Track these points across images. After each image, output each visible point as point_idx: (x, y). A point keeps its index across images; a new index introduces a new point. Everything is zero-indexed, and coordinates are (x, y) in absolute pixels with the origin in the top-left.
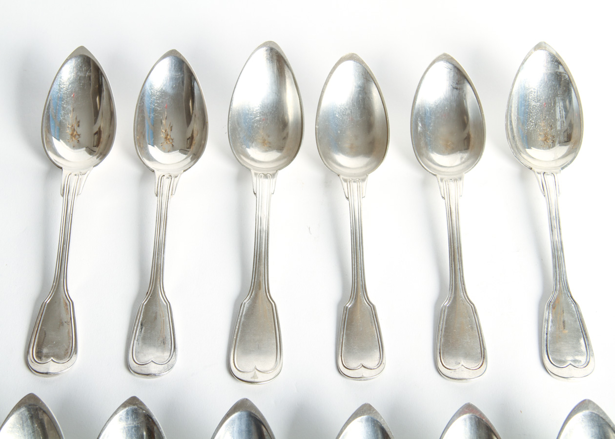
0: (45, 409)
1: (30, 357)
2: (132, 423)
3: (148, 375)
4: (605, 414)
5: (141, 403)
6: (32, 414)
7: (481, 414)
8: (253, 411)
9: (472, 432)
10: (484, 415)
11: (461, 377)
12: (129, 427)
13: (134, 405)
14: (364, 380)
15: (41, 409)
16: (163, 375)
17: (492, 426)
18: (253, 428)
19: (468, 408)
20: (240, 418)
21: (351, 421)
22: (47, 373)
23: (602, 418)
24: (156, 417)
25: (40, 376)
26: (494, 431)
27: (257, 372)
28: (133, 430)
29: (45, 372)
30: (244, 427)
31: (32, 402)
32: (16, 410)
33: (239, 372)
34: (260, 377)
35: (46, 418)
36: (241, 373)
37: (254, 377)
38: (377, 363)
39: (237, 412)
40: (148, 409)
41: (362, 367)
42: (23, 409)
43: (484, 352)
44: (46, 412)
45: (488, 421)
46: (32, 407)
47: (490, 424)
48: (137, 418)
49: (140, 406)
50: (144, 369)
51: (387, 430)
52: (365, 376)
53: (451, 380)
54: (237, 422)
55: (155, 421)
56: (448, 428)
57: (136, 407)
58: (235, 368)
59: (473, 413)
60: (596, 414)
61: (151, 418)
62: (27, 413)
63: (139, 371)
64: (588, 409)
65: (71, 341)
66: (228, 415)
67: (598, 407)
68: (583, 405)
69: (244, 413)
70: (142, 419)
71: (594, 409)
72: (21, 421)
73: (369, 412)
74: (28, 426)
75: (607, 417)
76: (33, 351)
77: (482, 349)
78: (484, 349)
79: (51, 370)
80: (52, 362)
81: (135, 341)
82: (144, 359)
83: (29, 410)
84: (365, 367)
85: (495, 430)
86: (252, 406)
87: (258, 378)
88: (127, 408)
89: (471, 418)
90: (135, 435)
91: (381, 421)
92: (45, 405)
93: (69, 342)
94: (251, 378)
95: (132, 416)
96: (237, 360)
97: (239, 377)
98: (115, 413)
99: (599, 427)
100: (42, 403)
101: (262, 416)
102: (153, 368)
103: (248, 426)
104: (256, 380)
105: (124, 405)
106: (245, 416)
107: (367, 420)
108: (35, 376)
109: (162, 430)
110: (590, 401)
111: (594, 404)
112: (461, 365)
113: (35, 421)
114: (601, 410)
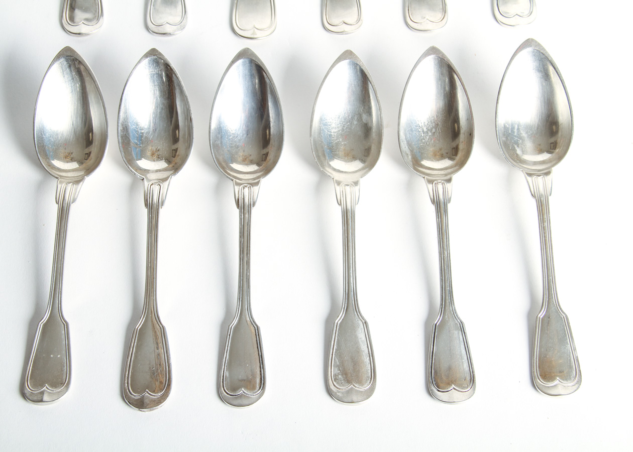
0: (80, 60)
1: (64, 21)
2: (153, 70)
3: (164, 34)
4: (545, 50)
5: (160, 54)
6: (70, 64)
7: (443, 54)
8: (254, 59)
9: (436, 70)
10: (445, 55)
11: (426, 29)
12: (152, 74)
13: (154, 55)
14: (346, 34)
15: (77, 59)
16: (177, 34)
17: (452, 64)
18: (255, 72)
19: (433, 50)
20: (244, 64)
21: (336, 65)
22: (79, 34)
23: (542, 53)
24: (173, 65)
25: (73, 36)
26: (454, 69)
27: (256, 30)
28: (155, 77)
29: (78, 32)
30: (247, 72)
31: (69, 54)
32: (57, 60)
33: (240, 30)
34: (258, 34)
35: (82, 68)
36: (242, 31)
37: (254, 34)
38: (356, 20)
39: (240, 59)
40: (166, 59)
41: (344, 24)
42: (62, 60)
43: (445, 8)
44: (81, 62)
45: (449, 60)
46: (69, 57)
47: (451, 62)
48: (157, 66)
49: (159, 56)
50: (161, 30)
51: (365, 71)
52: (346, 30)
53: (418, 31)
54: (241, 68)
55: (172, 68)
56: (416, 67)
57: (156, 57)
58: (237, 27)
59: (437, 54)
60: (537, 50)
61: (169, 66)
62: (65, 63)
63: (156, 31)
64: (531, 46)
65: (98, 7)
66: (233, 62)
67: (539, 45)
68: (528, 43)
69: (247, 61)
70: (162, 67)
71: (536, 46)
72: (62, 70)
73: (350, 57)
74: (67, 74)
75: (547, 52)
76: (66, 14)
77: (444, 5)
78: (445, 5)
79: (83, 31)
80: (83, 24)
81: (152, 7)
82: (159, 22)
83: (67, 60)
84: (346, 24)
85: (454, 67)
86: (253, 54)
87: (256, 35)
88: (149, 58)
89: (435, 59)
90: (157, 80)
91: (360, 64)
92: (80, 56)
93: (96, 8)
94: (251, 35)
95: (153, 64)
96: (238, 19)
97: (241, 34)
98: (139, 62)
99: (540, 61)
100: (77, 54)
101: (262, 62)
102: (168, 29)
103: (250, 70)
104: (255, 36)
105: (146, 56)
106: (248, 63)
107: (349, 64)
108: (70, 36)
109: (179, 75)
110: (532, 40)
111: (536, 42)
112: (426, 19)
113: (72, 68)
114: (542, 46)
